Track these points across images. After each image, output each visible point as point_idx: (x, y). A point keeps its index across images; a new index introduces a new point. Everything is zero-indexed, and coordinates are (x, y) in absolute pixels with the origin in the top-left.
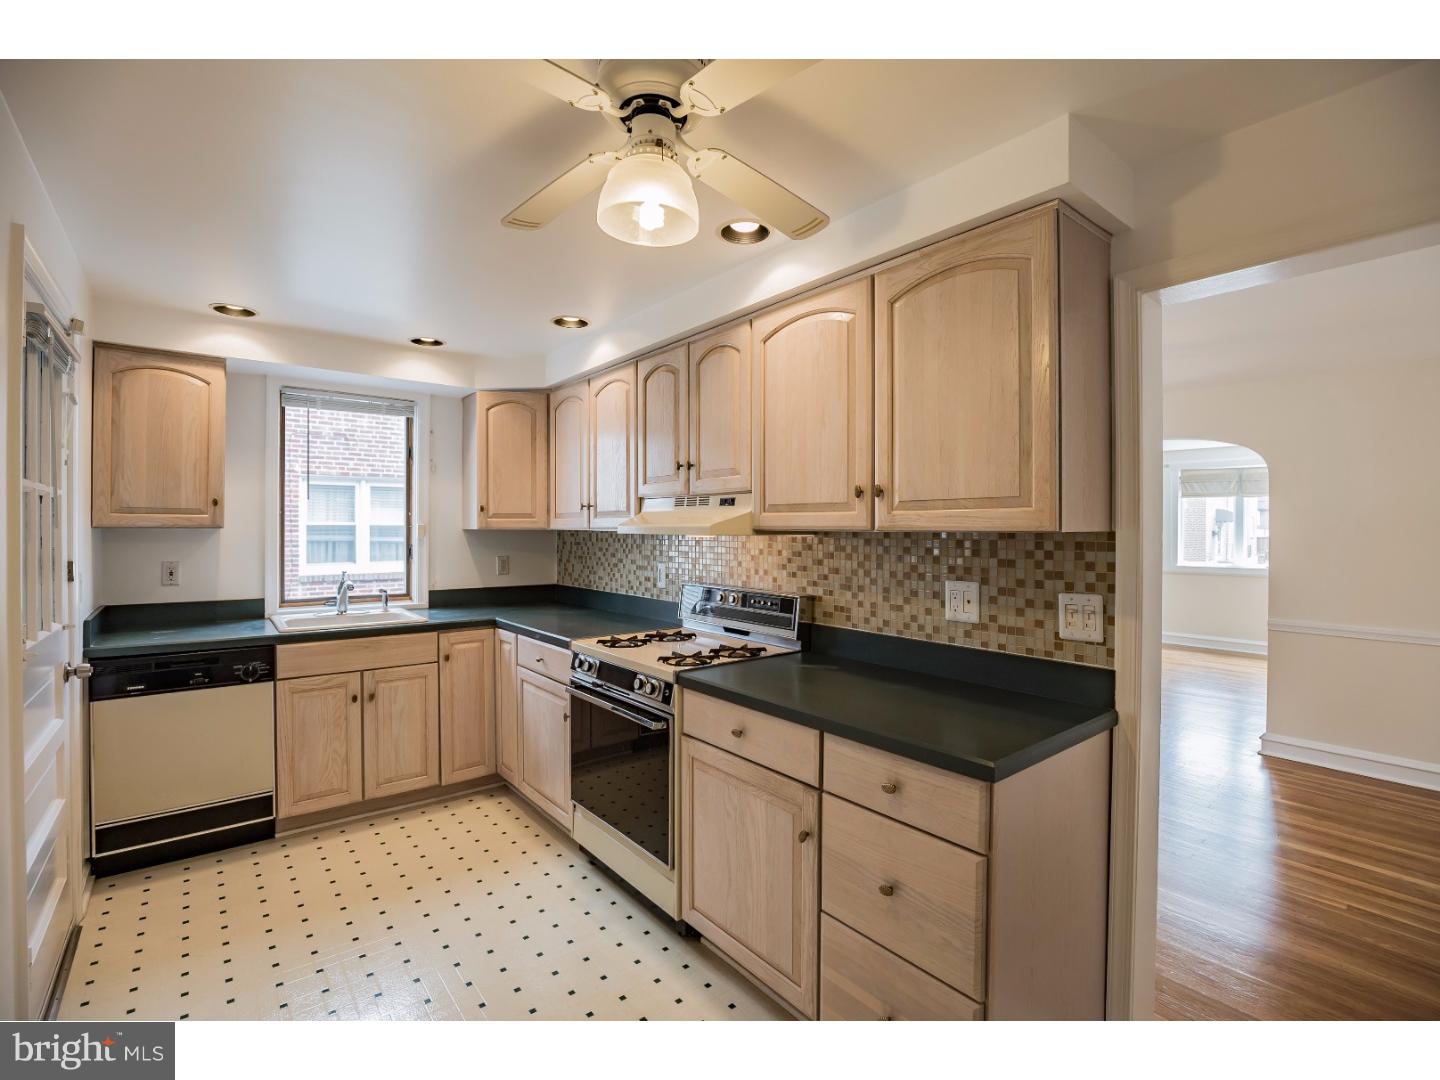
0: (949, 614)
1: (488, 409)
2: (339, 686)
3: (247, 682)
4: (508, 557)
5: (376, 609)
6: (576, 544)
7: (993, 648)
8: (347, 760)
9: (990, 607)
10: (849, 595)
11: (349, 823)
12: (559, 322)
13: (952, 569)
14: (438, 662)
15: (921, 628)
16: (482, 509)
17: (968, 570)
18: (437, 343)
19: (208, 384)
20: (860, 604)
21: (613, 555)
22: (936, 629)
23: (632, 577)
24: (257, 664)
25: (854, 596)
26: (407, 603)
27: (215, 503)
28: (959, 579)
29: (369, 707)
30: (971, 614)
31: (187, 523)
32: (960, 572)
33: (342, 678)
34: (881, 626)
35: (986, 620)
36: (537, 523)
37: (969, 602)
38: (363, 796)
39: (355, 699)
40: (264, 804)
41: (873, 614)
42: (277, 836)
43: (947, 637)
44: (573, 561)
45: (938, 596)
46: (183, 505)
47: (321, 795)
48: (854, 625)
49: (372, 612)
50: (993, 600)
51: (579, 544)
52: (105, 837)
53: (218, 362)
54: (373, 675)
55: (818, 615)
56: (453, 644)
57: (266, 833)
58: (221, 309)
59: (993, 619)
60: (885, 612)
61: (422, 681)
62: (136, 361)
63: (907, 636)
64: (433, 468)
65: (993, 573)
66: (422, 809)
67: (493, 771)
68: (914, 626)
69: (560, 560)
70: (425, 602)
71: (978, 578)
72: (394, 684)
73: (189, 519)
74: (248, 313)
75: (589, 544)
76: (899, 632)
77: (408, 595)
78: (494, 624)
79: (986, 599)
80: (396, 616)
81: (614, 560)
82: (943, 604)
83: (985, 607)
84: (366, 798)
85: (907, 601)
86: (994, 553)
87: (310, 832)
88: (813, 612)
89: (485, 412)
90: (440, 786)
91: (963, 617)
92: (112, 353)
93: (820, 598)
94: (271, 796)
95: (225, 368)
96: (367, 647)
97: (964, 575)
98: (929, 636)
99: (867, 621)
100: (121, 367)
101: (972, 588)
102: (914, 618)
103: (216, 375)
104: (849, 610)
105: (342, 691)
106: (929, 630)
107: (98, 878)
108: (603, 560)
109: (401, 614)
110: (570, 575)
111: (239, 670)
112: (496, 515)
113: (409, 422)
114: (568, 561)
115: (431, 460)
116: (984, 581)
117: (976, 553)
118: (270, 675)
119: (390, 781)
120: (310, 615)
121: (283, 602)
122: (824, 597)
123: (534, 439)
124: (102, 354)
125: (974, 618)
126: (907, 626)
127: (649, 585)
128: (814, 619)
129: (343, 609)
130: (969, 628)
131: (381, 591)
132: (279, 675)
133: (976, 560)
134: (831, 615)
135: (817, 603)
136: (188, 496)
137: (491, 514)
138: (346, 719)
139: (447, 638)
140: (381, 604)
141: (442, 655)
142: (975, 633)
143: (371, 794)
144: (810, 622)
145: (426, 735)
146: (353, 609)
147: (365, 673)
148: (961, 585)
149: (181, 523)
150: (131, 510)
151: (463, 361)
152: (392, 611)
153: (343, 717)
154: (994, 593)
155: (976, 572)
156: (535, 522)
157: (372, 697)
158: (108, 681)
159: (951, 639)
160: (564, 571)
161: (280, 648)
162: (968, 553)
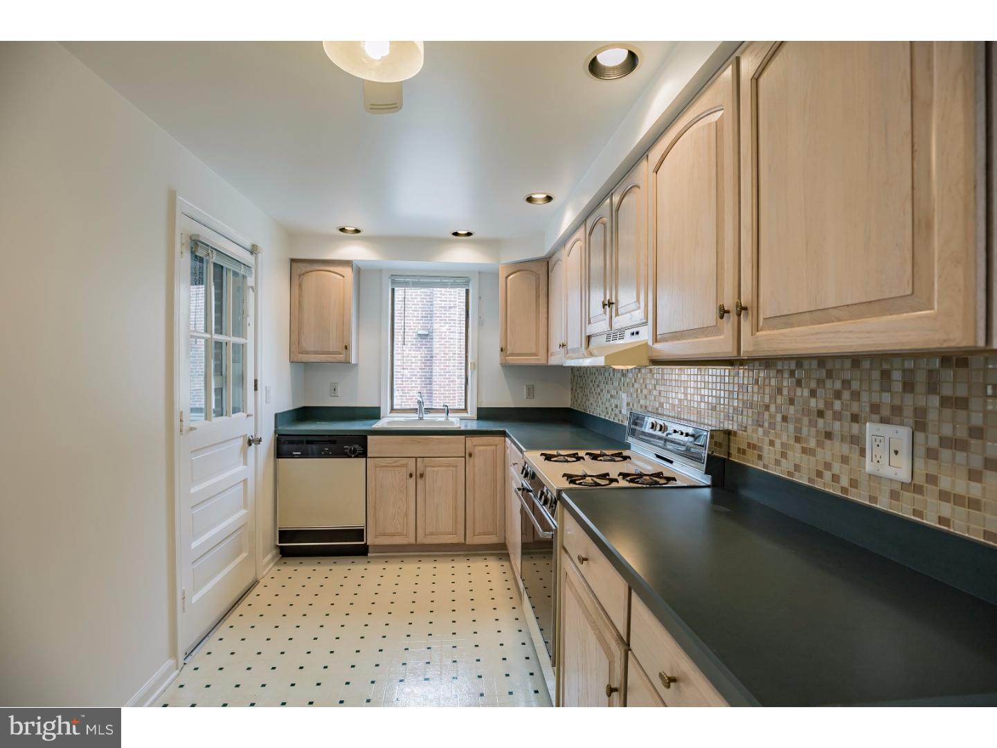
0: (869, 466)
1: (507, 277)
2: (403, 466)
3: (351, 457)
4: (533, 386)
5: (441, 417)
6: (578, 377)
7: (931, 521)
8: (406, 514)
9: (926, 463)
10: (760, 430)
11: (408, 556)
12: (530, 200)
13: (875, 408)
14: (465, 457)
15: (835, 478)
16: (502, 350)
17: (897, 410)
18: (469, 234)
19: (343, 277)
20: (772, 443)
21: (598, 386)
22: (854, 483)
23: (608, 404)
24: (357, 446)
25: (766, 433)
26: (464, 415)
27: (346, 348)
28: (884, 421)
29: (420, 482)
30: (899, 470)
31: (333, 360)
32: (886, 412)
33: (404, 461)
34: (792, 470)
35: (920, 480)
36: (540, 360)
37: (896, 452)
38: (416, 541)
39: (411, 475)
40: (359, 534)
41: (784, 455)
42: (369, 554)
43: (867, 494)
44: (578, 391)
45: (857, 441)
46: (331, 350)
47: (392, 535)
48: (765, 466)
49: (439, 419)
50: (931, 454)
51: (581, 377)
52: (284, 535)
53: (347, 263)
54: (423, 461)
55: (734, 451)
56: (475, 446)
57: (363, 551)
58: (343, 230)
59: (931, 479)
60: (795, 455)
61: (454, 469)
62: (309, 268)
63: (819, 485)
64: (481, 323)
65: (933, 416)
66: (453, 558)
67: (502, 541)
68: (828, 475)
69: (572, 389)
70: (475, 415)
71: (911, 421)
72: (436, 469)
73: (334, 358)
74: (357, 231)
75: (586, 376)
76: (810, 480)
77: (465, 410)
78: (504, 434)
79: (921, 451)
80: (452, 423)
81: (599, 390)
82: (862, 452)
83: (920, 464)
84: (418, 542)
85: (820, 444)
86: (932, 389)
87: (384, 557)
88: (729, 447)
89: (504, 279)
90: (464, 544)
91: (887, 471)
92: (299, 264)
93: (735, 433)
94: (363, 530)
95: (352, 266)
96: (419, 442)
97: (892, 416)
98: (844, 490)
99: (777, 463)
100: (302, 272)
101: (900, 435)
102: (828, 466)
103: (348, 272)
104: (760, 449)
105: (404, 469)
106: (845, 482)
107: (282, 557)
108: (593, 390)
109: (455, 422)
110: (577, 401)
111: (347, 449)
112: (512, 355)
113: (467, 291)
114: (576, 390)
115: (480, 318)
116: (919, 426)
117: (908, 387)
118: (364, 454)
119: (432, 534)
120: (403, 419)
121: (392, 410)
122: (740, 432)
123: (538, 297)
124: (294, 265)
125: (903, 475)
126: (820, 474)
127: (617, 411)
128: (729, 454)
129: (421, 416)
130: (897, 487)
131: (444, 406)
132: (369, 455)
133: (909, 399)
134: (744, 452)
135: (732, 437)
136: (333, 345)
137: (508, 353)
138: (406, 488)
139: (472, 441)
140: (444, 415)
141: (467, 452)
142: (907, 495)
143: (421, 540)
144: (727, 458)
145: (456, 507)
146: (427, 417)
147: (419, 459)
148: (886, 430)
149: (330, 360)
150: (307, 353)
151: (491, 244)
152: (451, 419)
153: (404, 487)
154: (934, 442)
155: (908, 412)
156: (538, 359)
157: (422, 476)
158: (285, 447)
159: (873, 499)
160: (574, 398)
161: (369, 438)
162: (897, 387)
